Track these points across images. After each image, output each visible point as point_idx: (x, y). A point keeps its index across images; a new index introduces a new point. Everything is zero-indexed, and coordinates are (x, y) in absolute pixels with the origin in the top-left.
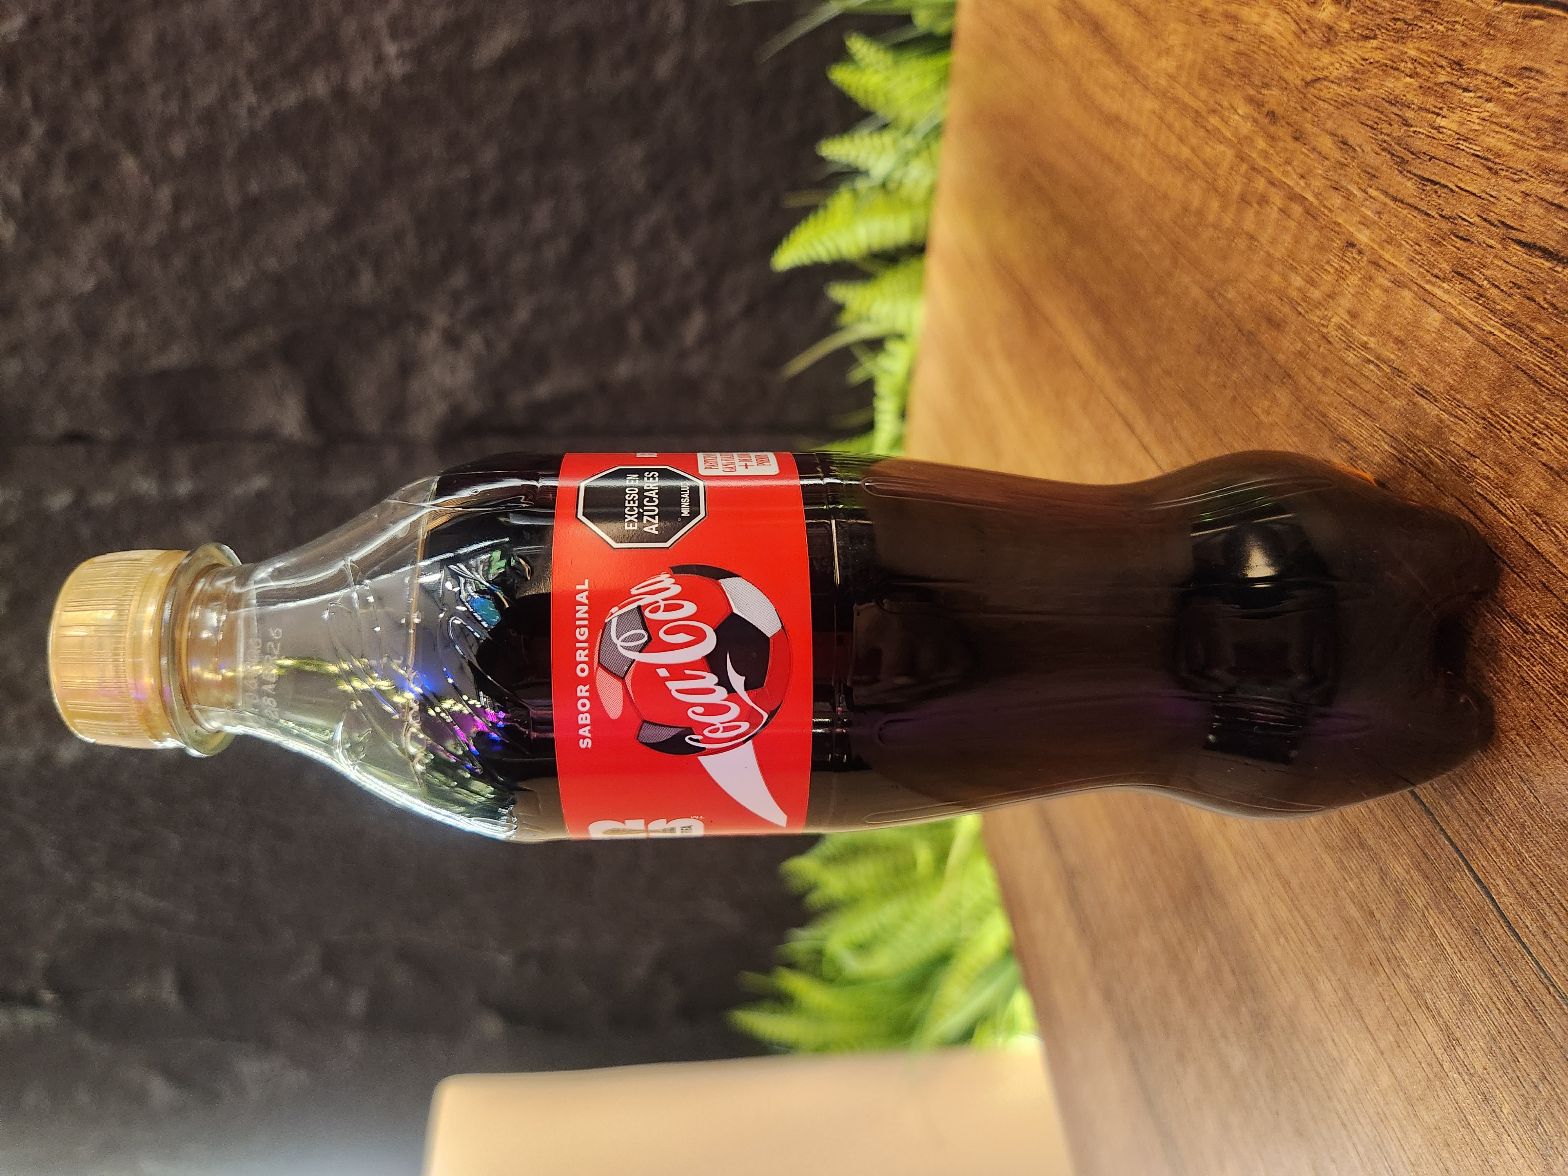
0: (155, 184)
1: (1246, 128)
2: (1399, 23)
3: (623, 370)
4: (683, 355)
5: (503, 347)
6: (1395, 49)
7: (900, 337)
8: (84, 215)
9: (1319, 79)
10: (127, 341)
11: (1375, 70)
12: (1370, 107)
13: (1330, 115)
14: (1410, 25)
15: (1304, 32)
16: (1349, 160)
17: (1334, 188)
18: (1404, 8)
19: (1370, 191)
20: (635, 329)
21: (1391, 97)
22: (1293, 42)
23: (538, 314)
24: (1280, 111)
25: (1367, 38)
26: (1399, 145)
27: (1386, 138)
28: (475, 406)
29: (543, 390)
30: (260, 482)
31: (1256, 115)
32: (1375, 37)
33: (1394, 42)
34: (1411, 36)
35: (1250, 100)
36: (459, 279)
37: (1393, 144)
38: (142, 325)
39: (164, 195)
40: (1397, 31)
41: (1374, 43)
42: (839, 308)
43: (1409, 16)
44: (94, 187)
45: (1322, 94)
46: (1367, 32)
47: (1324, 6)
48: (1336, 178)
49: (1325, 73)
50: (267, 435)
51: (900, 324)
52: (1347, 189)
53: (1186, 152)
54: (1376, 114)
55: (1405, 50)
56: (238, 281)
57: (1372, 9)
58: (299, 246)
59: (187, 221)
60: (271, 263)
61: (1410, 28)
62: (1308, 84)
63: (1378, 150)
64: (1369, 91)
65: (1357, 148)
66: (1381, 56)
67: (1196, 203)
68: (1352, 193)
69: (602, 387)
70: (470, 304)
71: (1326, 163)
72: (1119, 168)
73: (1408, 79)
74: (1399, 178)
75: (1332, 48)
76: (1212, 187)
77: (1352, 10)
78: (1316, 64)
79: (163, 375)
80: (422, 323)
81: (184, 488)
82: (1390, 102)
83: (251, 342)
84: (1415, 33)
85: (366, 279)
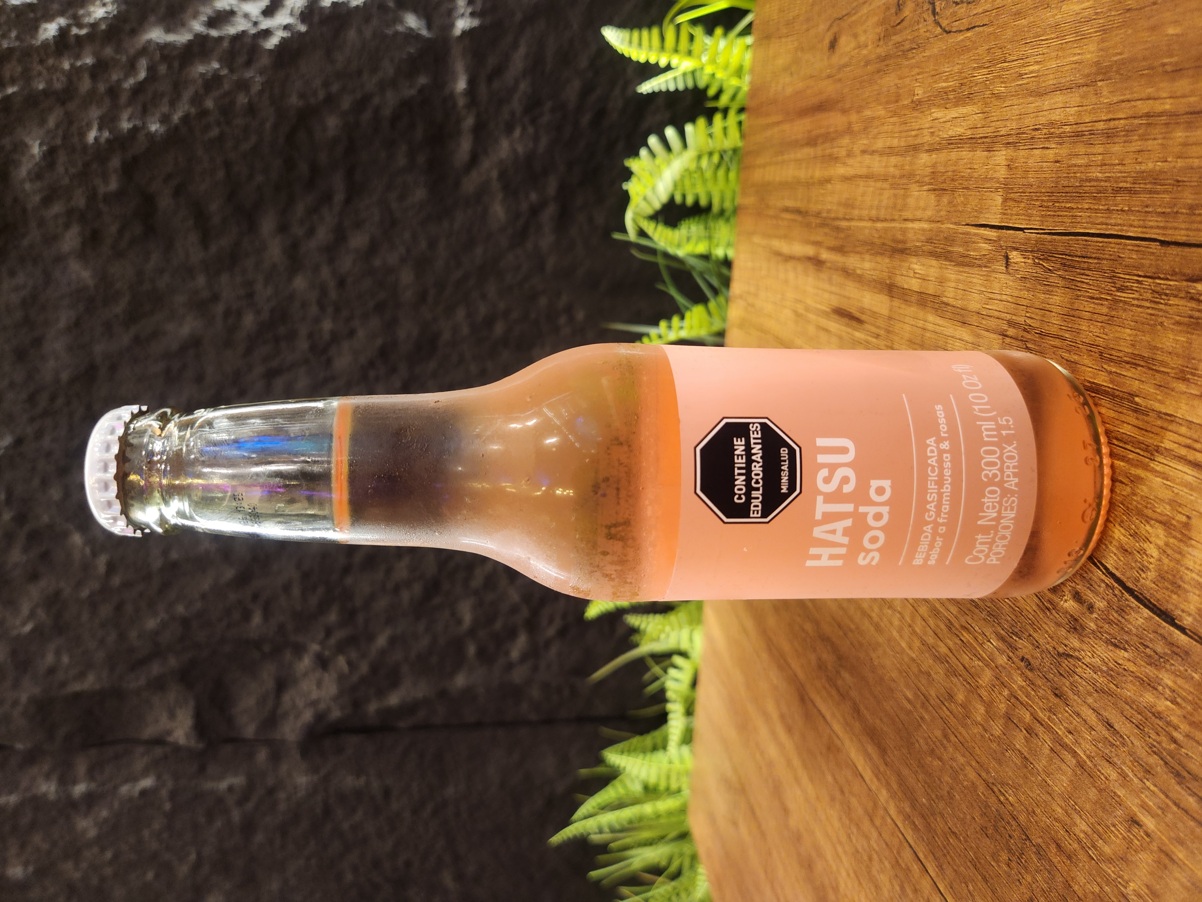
0: (95, 554)
1: (1002, 660)
2: (1148, 650)
3: (460, 681)
4: (510, 666)
5: (364, 668)
6: (1150, 671)
7: (684, 654)
8: (34, 577)
9: (1072, 656)
10: (51, 671)
11: (1131, 678)
12: (1132, 708)
13: (1090, 694)
14: (1162, 657)
15: (1048, 609)
16: (1118, 743)
17: (1108, 761)
18: (1151, 640)
19: (1148, 783)
20: (471, 650)
21: (1153, 710)
22: (1038, 612)
23: (393, 641)
24: (1035, 663)
25: (1116, 646)
26: (1173, 758)
27: (1155, 743)
28: (336, 714)
29: (394, 700)
30: (147, 783)
31: (1011, 654)
32: (1125, 650)
33: (1147, 664)
34: (1164, 667)
35: (1002, 639)
36: (332, 617)
37: (1165, 754)
38: (66, 659)
39: (102, 562)
40: (1149, 656)
41: (1126, 655)
42: (634, 631)
43: (1159, 649)
44: (45, 556)
45: (1077, 670)
46: (1116, 641)
47: (1066, 598)
48: (1107, 751)
49: (1077, 654)
50: (158, 741)
51: (684, 646)
52: (1122, 770)
53: (943, 649)
54: (1140, 717)
55: (1161, 676)
56: (151, 624)
57: (1117, 625)
58: (204, 596)
59: (116, 581)
60: (180, 609)
61: (1162, 660)
62: (1060, 655)
63: (1150, 751)
64: (1129, 693)
65: (1125, 737)
66: (1135, 669)
67: (960, 697)
68: (1128, 776)
69: (443, 694)
70: (339, 635)
71: (1093, 732)
72: (878, 628)
73: (1169, 703)
74: (1178, 788)
75: (1081, 638)
76: (974, 690)
77: (1095, 615)
78: (1066, 642)
79: (77, 696)
80: (299, 650)
81: (80, 789)
82: (1154, 714)
83: (156, 669)
84: (1168, 666)
85: (257, 619)
